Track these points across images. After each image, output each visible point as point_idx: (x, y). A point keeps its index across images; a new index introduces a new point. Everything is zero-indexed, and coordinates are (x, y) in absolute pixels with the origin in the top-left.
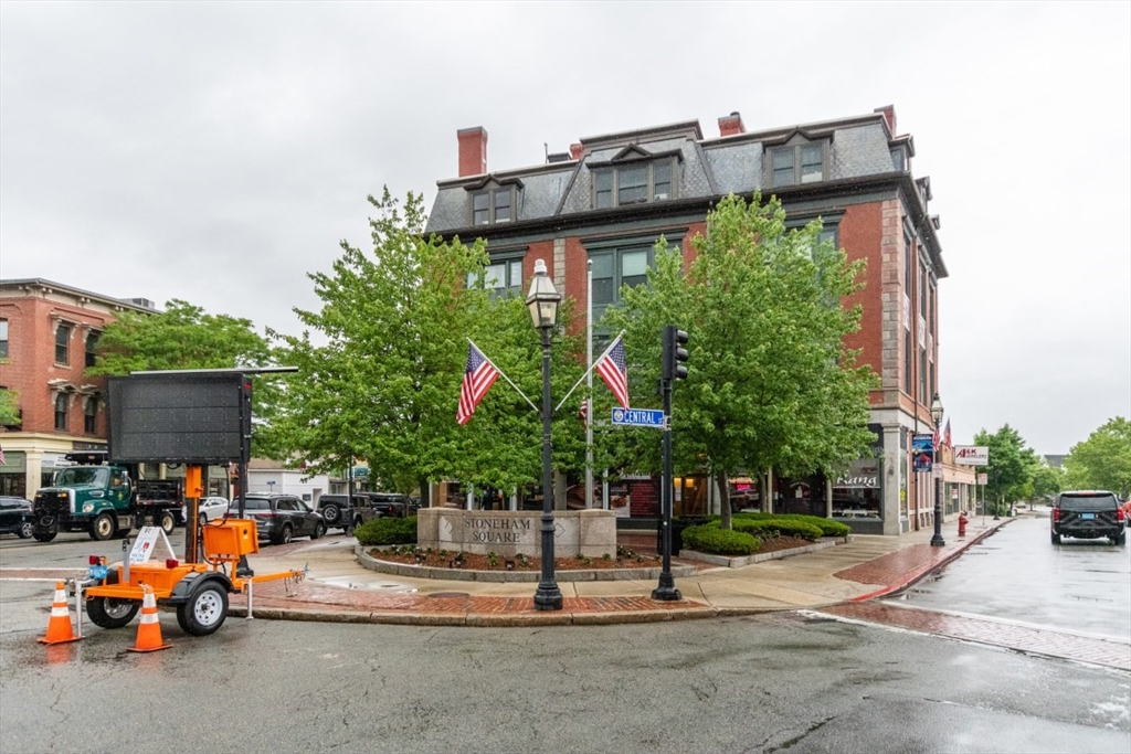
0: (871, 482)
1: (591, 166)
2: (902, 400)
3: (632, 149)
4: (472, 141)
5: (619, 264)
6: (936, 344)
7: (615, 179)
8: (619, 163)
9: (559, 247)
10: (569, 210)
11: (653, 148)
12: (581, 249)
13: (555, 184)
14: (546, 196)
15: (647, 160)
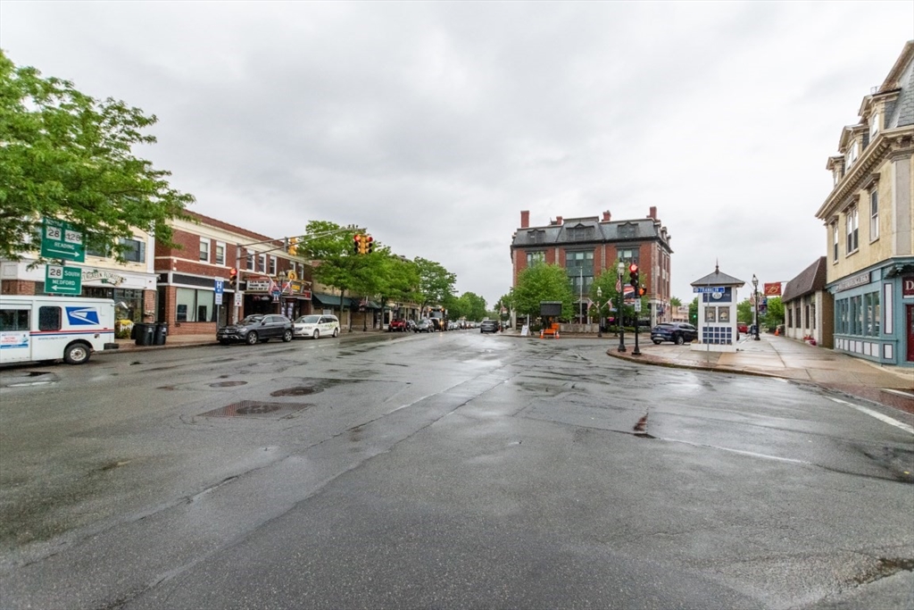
0: (648, 319)
1: (567, 229)
2: (657, 296)
3: (580, 224)
4: (525, 215)
5: (575, 257)
6: (669, 275)
7: (575, 233)
8: (576, 228)
9: (557, 251)
10: (560, 241)
11: (586, 224)
12: (564, 252)
13: (555, 232)
14: (552, 237)
15: (584, 228)
